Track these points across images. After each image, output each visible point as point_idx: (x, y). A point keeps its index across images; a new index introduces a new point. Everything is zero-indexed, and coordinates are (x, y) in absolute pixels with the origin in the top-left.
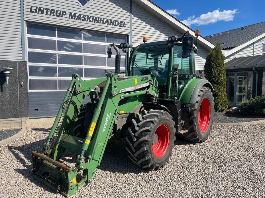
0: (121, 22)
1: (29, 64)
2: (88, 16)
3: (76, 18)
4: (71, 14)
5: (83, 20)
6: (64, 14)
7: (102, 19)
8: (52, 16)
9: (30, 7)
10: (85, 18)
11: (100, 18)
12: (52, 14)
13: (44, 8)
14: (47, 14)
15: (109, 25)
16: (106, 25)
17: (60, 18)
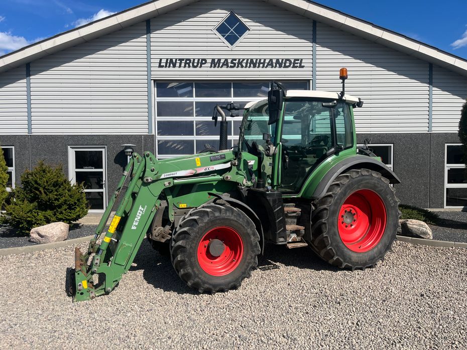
0: (296, 60)
1: (159, 138)
2: (239, 59)
3: (221, 66)
4: (213, 60)
5: (231, 67)
6: (204, 62)
7: (262, 61)
8: (187, 69)
9: (158, 61)
10: (235, 64)
11: (258, 60)
12: (187, 65)
13: (176, 59)
14: (180, 66)
15: (273, 69)
16: (269, 68)
17: (198, 69)
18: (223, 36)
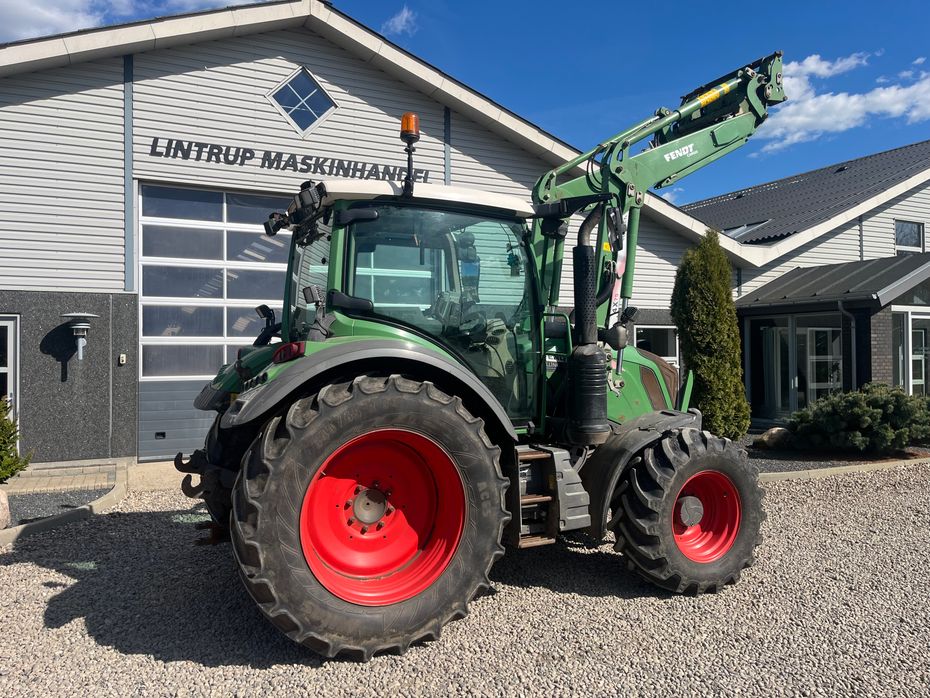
0: (418, 171)
1: (145, 301)
2: (318, 159)
3: (282, 166)
4: (267, 154)
5: (302, 170)
6: (248, 155)
7: (360, 166)
8: (212, 164)
9: (150, 141)
10: (309, 166)
11: (353, 163)
12: (214, 158)
13: (190, 144)
17: (236, 167)
18: (287, 110)
